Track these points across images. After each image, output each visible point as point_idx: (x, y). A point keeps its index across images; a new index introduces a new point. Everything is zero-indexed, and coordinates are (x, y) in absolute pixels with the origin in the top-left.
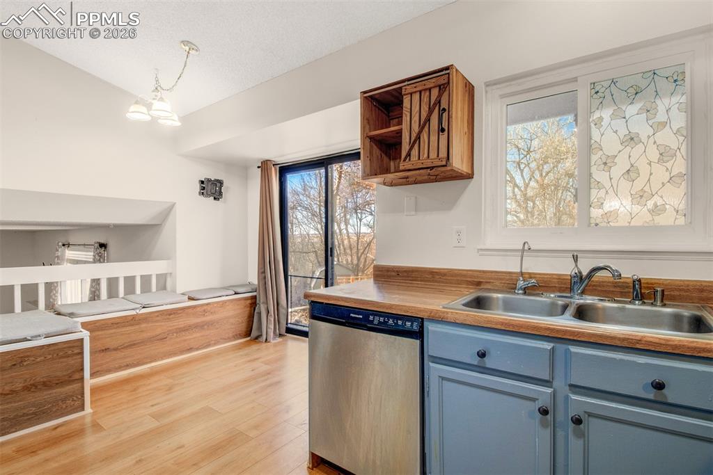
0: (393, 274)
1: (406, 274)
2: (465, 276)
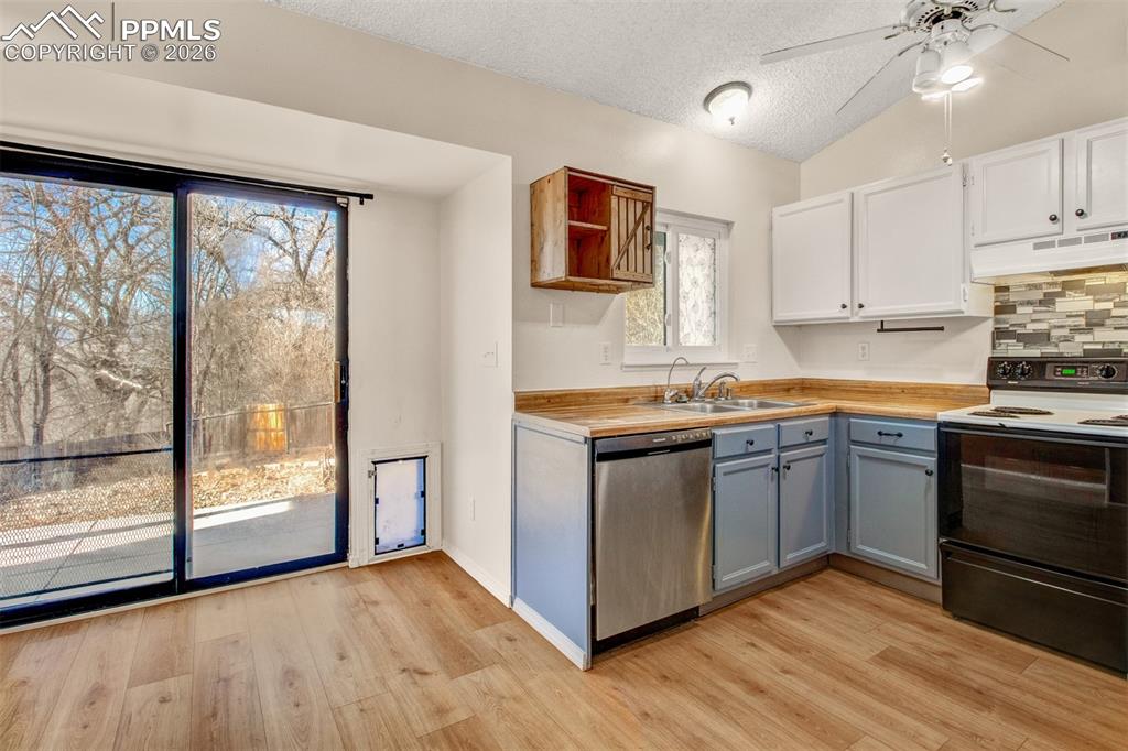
0: (543, 401)
1: (558, 400)
2: (616, 394)
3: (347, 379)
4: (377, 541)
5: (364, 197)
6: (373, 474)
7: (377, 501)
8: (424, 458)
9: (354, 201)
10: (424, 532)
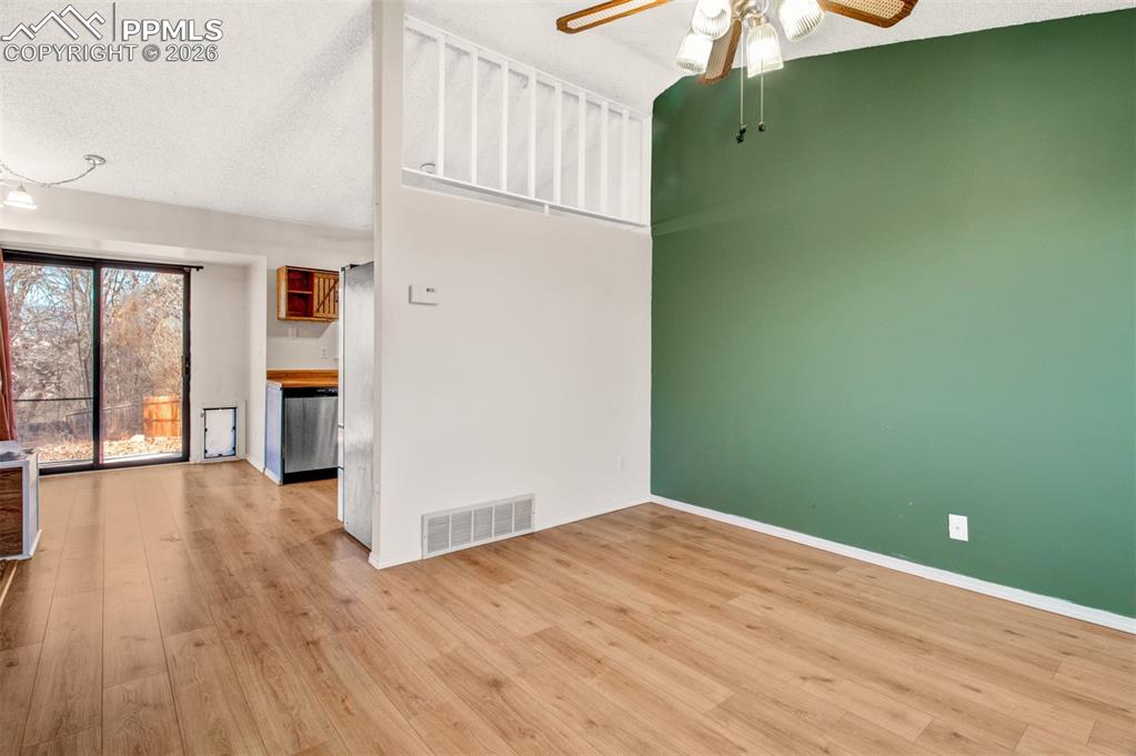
3: (189, 364)
4: (206, 452)
5: (198, 268)
6: (204, 415)
7: (206, 430)
8: (235, 408)
9: (193, 270)
10: (234, 449)
